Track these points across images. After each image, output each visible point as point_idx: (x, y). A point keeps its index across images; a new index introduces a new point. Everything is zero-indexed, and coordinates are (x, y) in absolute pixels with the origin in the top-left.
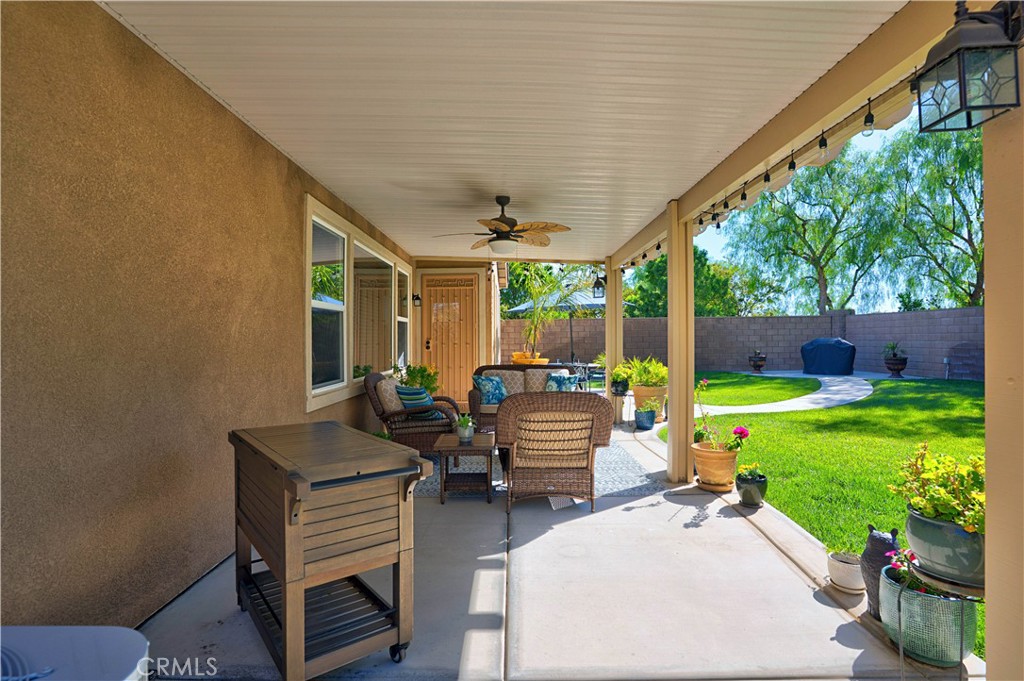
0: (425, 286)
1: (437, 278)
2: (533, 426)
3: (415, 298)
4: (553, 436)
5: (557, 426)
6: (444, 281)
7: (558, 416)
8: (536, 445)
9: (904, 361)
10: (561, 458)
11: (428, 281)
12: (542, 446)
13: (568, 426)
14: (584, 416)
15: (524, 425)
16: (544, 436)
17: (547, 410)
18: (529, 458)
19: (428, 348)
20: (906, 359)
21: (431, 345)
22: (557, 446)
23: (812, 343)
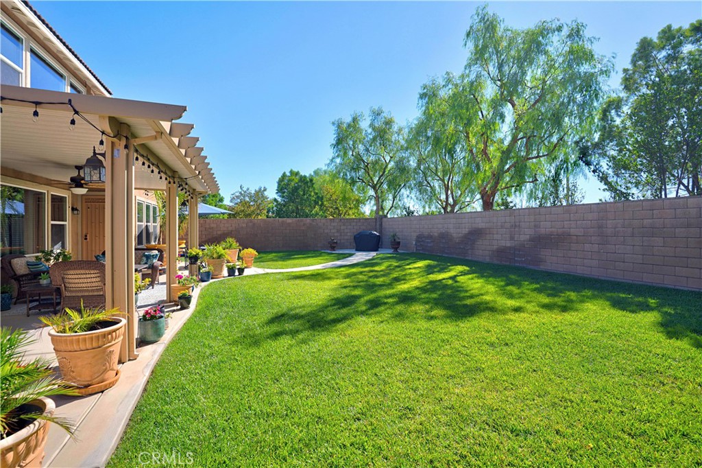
0: (84, 201)
1: (93, 197)
2: (70, 277)
3: (73, 209)
4: (81, 281)
5: (82, 276)
6: (96, 199)
7: (82, 272)
8: (73, 285)
9: (399, 243)
10: (88, 291)
11: (86, 199)
12: (76, 285)
13: (88, 276)
14: (96, 271)
15: (66, 276)
16: (77, 281)
17: (75, 269)
18: (70, 291)
19: (86, 239)
20: (399, 242)
21: (88, 237)
22: (84, 285)
23: (358, 234)
